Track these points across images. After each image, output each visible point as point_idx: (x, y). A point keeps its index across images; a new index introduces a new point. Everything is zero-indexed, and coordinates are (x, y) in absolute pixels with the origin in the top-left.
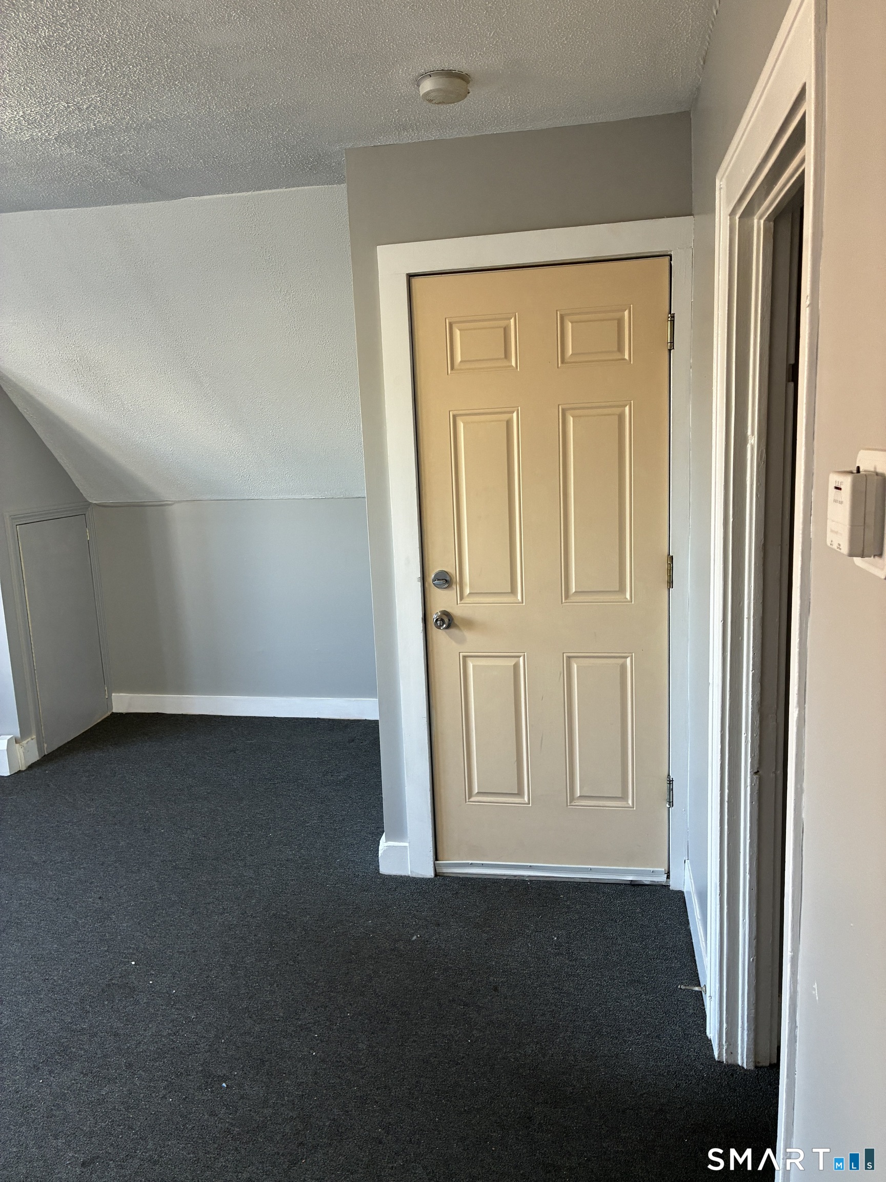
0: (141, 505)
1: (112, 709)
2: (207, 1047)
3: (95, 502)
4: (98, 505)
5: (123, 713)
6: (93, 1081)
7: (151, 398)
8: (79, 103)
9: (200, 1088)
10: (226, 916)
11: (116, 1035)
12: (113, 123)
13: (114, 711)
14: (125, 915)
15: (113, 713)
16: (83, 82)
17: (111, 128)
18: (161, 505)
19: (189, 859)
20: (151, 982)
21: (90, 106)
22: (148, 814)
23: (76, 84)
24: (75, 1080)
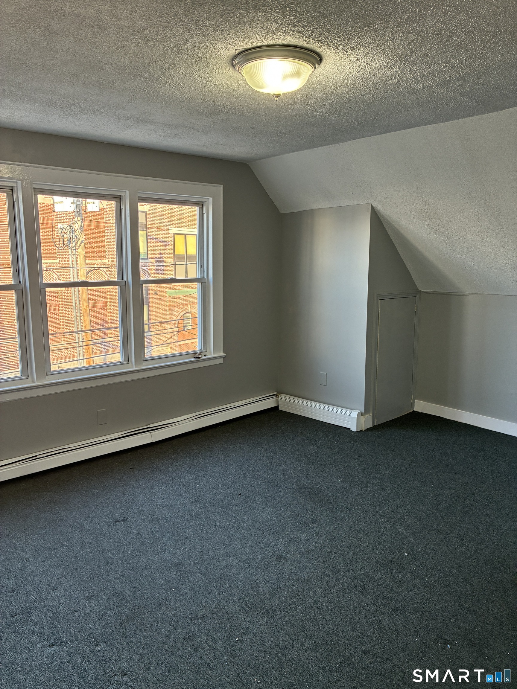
0: (449, 295)
1: (414, 409)
2: (442, 620)
3: (422, 290)
4: (424, 292)
5: (419, 412)
6: (376, 609)
7: (465, 231)
8: (452, 63)
9: (434, 641)
10: (464, 548)
11: (392, 590)
12: (471, 71)
13: (415, 410)
14: (405, 526)
15: (414, 411)
16: (456, 51)
17: (470, 74)
18: (461, 295)
19: (446, 507)
20: (414, 569)
21: (459, 63)
22: (425, 473)
23: (453, 52)
24: (366, 604)
